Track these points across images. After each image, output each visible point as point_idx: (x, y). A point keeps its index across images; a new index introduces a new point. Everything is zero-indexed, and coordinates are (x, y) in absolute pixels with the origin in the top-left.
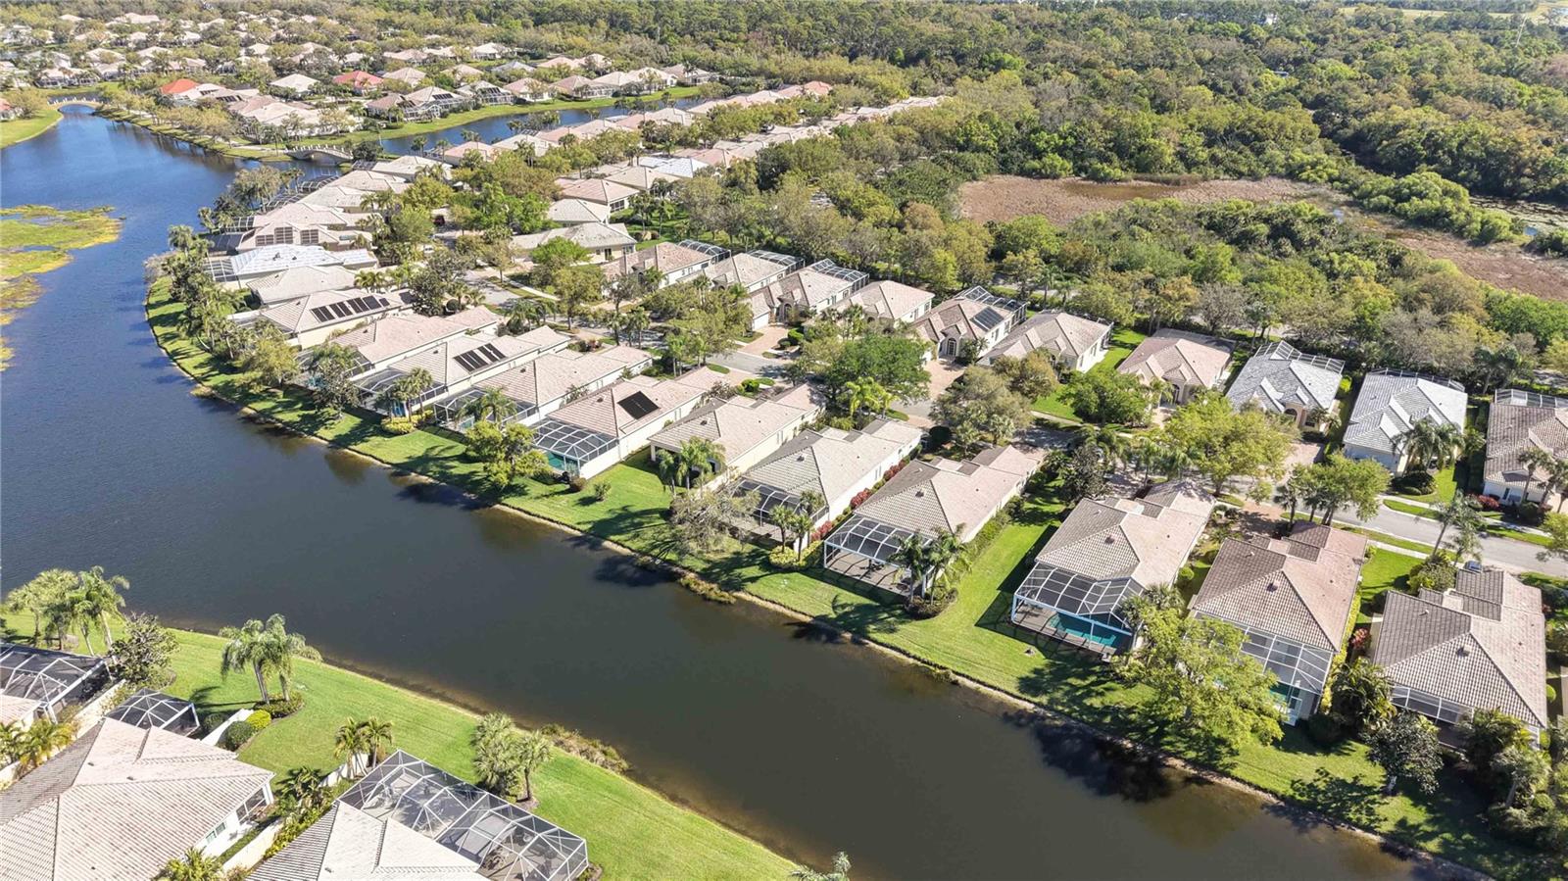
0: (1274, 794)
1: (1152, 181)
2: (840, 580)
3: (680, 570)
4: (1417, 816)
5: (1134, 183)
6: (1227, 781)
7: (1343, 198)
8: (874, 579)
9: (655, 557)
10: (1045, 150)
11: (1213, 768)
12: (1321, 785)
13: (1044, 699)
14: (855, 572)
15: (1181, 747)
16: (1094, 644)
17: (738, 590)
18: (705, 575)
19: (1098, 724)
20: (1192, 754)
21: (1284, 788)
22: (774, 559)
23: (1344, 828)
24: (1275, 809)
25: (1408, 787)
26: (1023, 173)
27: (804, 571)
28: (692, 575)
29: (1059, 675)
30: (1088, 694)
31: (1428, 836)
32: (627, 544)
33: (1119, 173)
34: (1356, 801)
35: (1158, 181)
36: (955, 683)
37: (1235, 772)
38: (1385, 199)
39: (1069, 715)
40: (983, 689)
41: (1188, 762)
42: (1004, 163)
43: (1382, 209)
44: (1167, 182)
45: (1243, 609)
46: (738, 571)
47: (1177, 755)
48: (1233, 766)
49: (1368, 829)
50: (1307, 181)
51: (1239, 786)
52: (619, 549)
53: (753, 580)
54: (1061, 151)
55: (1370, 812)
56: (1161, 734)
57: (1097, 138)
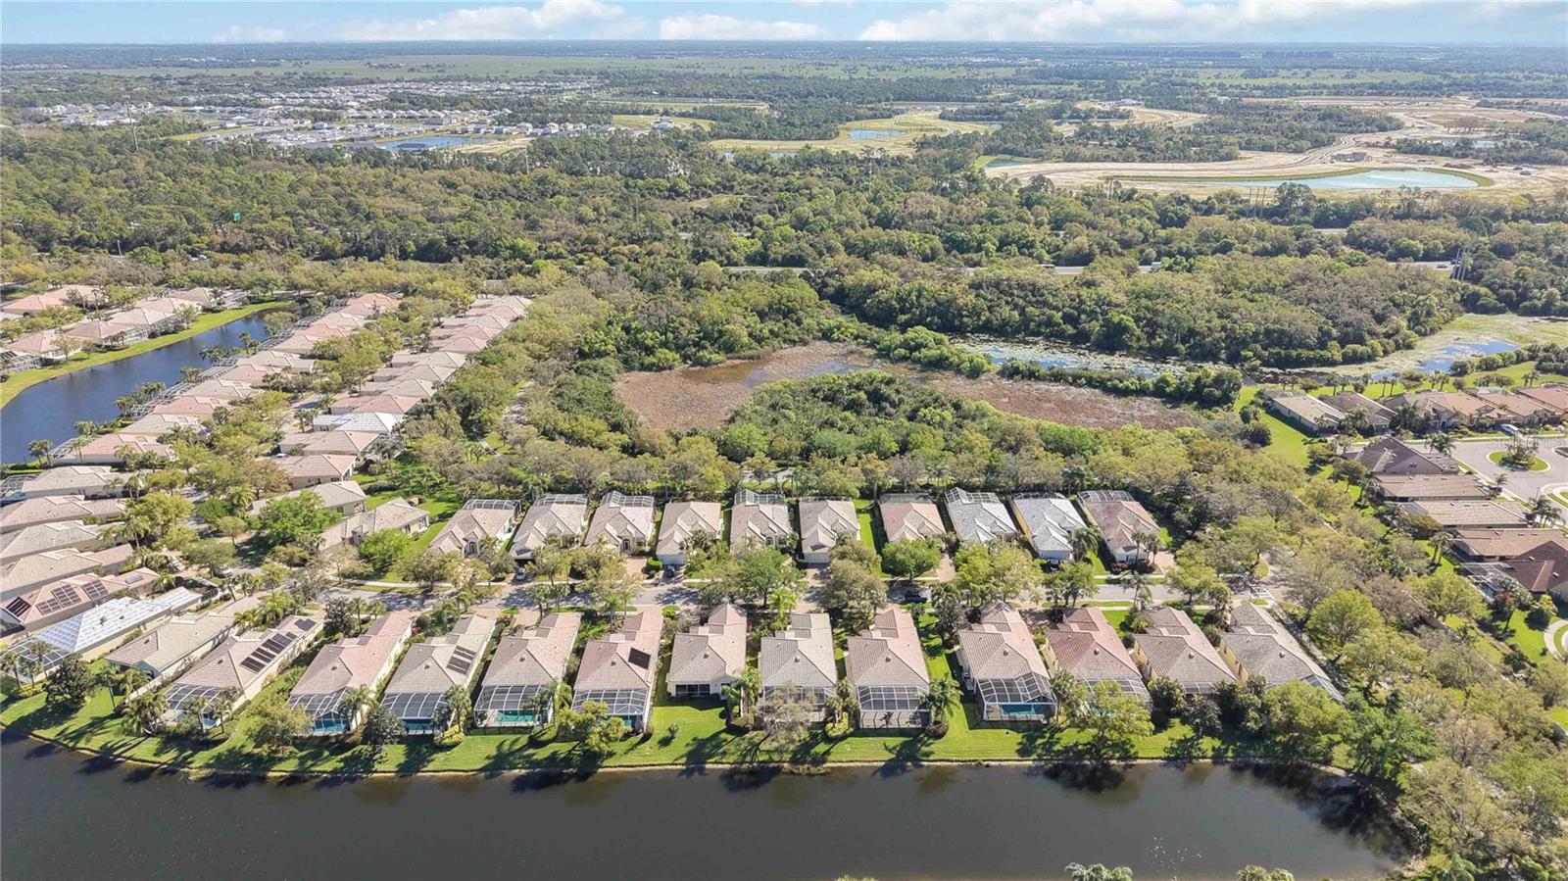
0: (1161, 758)
1: (739, 358)
2: (876, 732)
3: (776, 765)
4: (1217, 743)
6: (1139, 761)
8: (894, 724)
9: (751, 762)
10: (653, 347)
11: (1130, 758)
12: (1175, 746)
13: (1034, 756)
14: (880, 724)
15: (1111, 753)
16: (1034, 717)
17: (824, 762)
18: (794, 761)
19: (1068, 759)
20: (1117, 755)
21: (1163, 754)
22: (832, 734)
23: (1194, 761)
24: (1164, 765)
25: (1211, 732)
26: (643, 368)
27: (852, 735)
28: (786, 765)
29: (1031, 739)
30: (1052, 744)
31: (1226, 751)
32: (724, 760)
33: (715, 357)
34: (1191, 746)
35: (744, 358)
36: (987, 766)
37: (1140, 755)
39: (1052, 759)
40: (1006, 763)
41: (1118, 759)
42: (625, 361)
44: (752, 358)
45: (1090, 669)
46: (813, 751)
47: (1112, 758)
48: (1136, 752)
49: (1204, 757)
50: (838, 340)
51: (1146, 761)
52: (720, 766)
53: (827, 753)
54: (665, 345)
55: (1200, 749)
56: (1098, 751)
57: (688, 331)
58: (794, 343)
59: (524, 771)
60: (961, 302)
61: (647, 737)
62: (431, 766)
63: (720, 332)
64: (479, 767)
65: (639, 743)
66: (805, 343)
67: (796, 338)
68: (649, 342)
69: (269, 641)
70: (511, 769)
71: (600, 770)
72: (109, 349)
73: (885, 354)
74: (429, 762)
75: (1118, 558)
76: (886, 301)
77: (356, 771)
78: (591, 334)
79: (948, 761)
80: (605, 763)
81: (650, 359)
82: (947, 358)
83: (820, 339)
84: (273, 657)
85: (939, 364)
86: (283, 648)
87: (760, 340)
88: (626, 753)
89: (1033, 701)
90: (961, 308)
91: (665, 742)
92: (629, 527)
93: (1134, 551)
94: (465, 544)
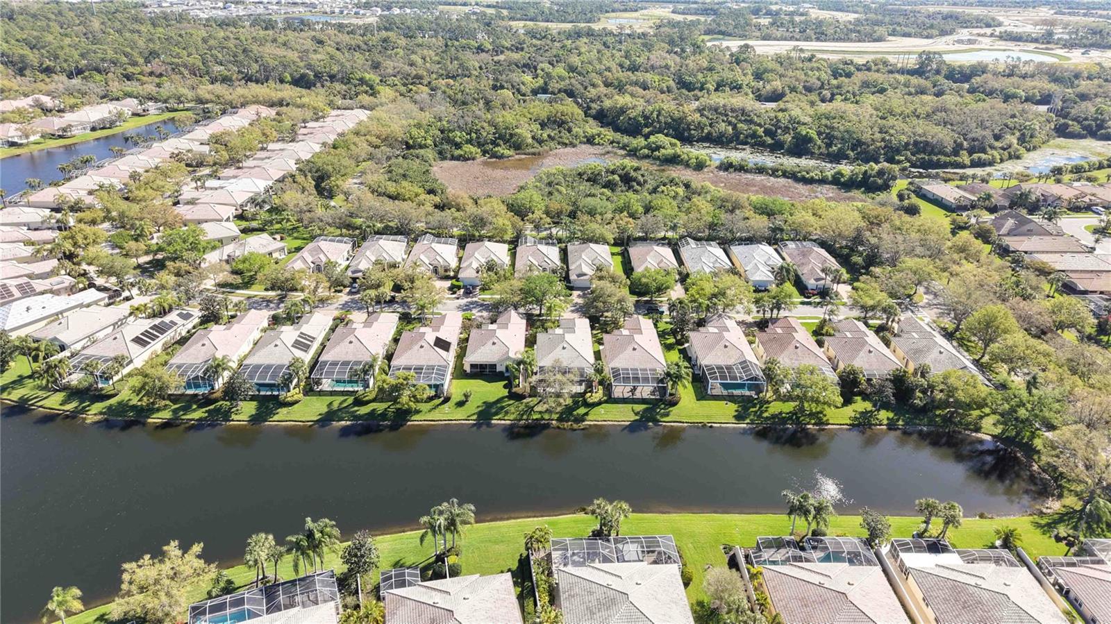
0: (847, 424)
1: (525, 154)
2: (624, 401)
3: (546, 422)
4: (891, 415)
5: (517, 157)
6: (830, 426)
7: (623, 152)
8: (638, 395)
9: (527, 420)
10: (461, 143)
11: (823, 424)
12: (858, 416)
13: (748, 421)
14: (626, 395)
15: (808, 420)
16: (747, 393)
17: (584, 421)
18: (560, 420)
19: (774, 423)
20: (813, 421)
21: (849, 422)
22: (589, 400)
23: (873, 427)
24: (850, 429)
25: (886, 406)
26: (453, 158)
27: (606, 402)
28: (554, 422)
29: (746, 409)
30: (762, 412)
31: (898, 420)
32: (506, 418)
33: (507, 152)
34: (871, 416)
35: (529, 154)
36: (711, 427)
37: (831, 422)
38: (646, 151)
39: (762, 423)
40: (723, 425)
41: (814, 424)
42: (440, 153)
43: (647, 157)
44: (534, 154)
45: (792, 359)
46: (575, 413)
47: (808, 423)
48: (828, 420)
49: (881, 425)
50: (599, 144)
51: (835, 427)
52: (503, 422)
53: (587, 414)
54: (470, 142)
55: (878, 419)
56: (798, 418)
57: (488, 132)
58: (566, 145)
59: (348, 423)
60: (689, 118)
61: (447, 400)
62: (276, 418)
63: (511, 135)
64: (315, 419)
65: (441, 404)
66: (574, 146)
67: (567, 142)
68: (458, 139)
69: (155, 325)
70: (338, 421)
71: (409, 423)
72: (60, 137)
73: (633, 153)
74: (274, 414)
75: (810, 287)
76: (634, 119)
77: (217, 420)
78: (415, 132)
79: (680, 422)
80: (412, 418)
81: (459, 152)
82: (679, 156)
83: (585, 143)
84: (158, 337)
85: (674, 160)
86: (166, 331)
87: (540, 142)
88: (429, 411)
89: (747, 380)
90: (690, 124)
91: (460, 404)
92: (438, 257)
93: (823, 282)
94: (312, 265)
